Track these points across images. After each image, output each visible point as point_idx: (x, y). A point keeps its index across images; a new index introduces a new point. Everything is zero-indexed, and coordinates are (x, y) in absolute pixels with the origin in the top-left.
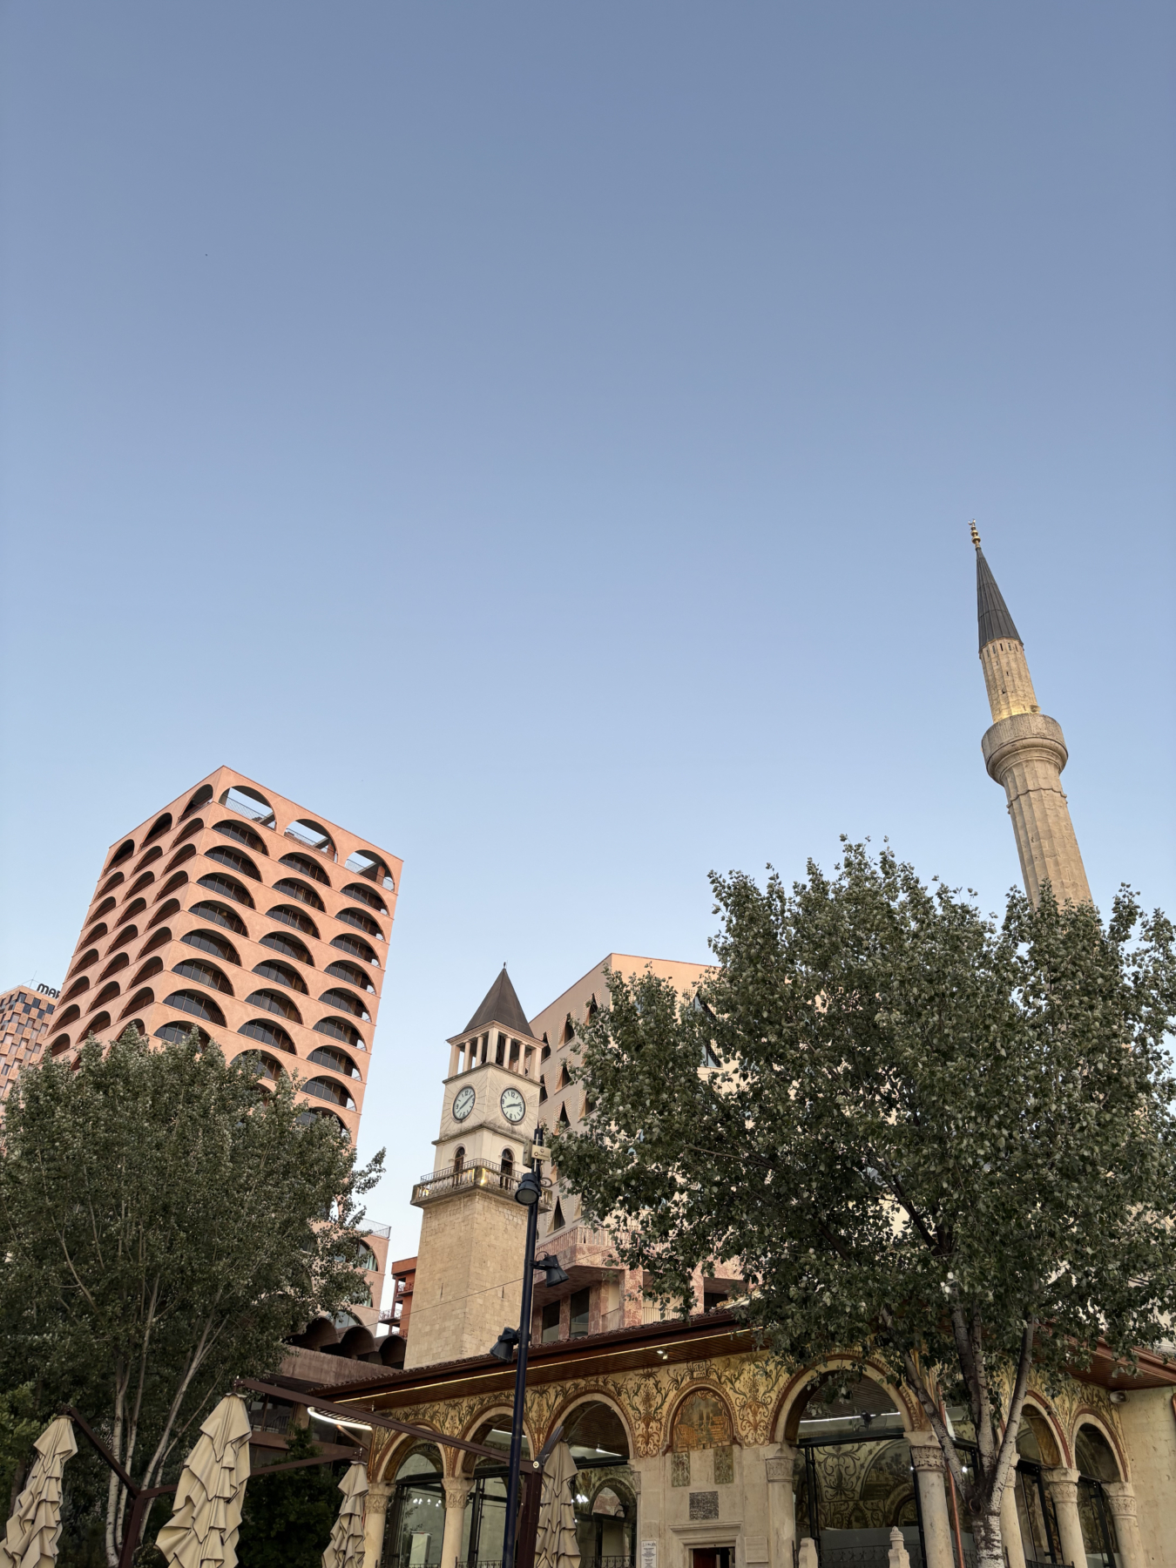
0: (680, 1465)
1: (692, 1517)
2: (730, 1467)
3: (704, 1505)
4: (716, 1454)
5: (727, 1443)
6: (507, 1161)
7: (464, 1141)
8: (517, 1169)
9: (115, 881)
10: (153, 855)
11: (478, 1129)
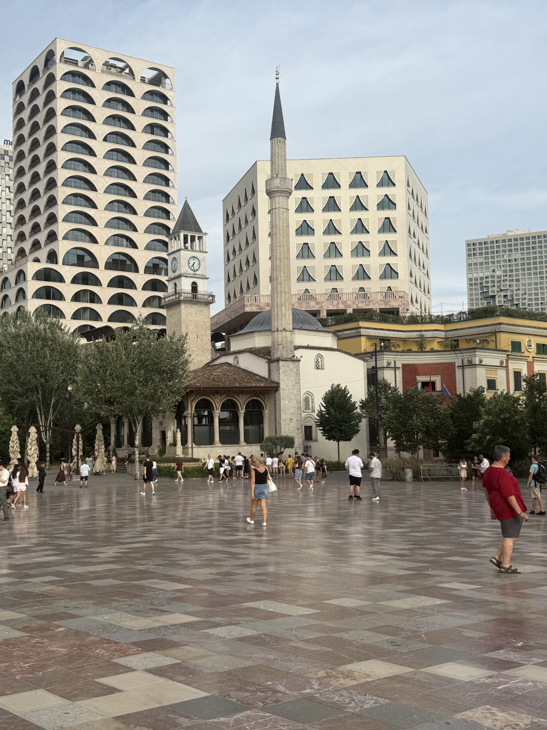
1: (160, 426)
2: (165, 416)
6: (194, 287)
7: (176, 281)
8: (199, 289)
9: (20, 108)
10: (35, 94)
11: (180, 276)
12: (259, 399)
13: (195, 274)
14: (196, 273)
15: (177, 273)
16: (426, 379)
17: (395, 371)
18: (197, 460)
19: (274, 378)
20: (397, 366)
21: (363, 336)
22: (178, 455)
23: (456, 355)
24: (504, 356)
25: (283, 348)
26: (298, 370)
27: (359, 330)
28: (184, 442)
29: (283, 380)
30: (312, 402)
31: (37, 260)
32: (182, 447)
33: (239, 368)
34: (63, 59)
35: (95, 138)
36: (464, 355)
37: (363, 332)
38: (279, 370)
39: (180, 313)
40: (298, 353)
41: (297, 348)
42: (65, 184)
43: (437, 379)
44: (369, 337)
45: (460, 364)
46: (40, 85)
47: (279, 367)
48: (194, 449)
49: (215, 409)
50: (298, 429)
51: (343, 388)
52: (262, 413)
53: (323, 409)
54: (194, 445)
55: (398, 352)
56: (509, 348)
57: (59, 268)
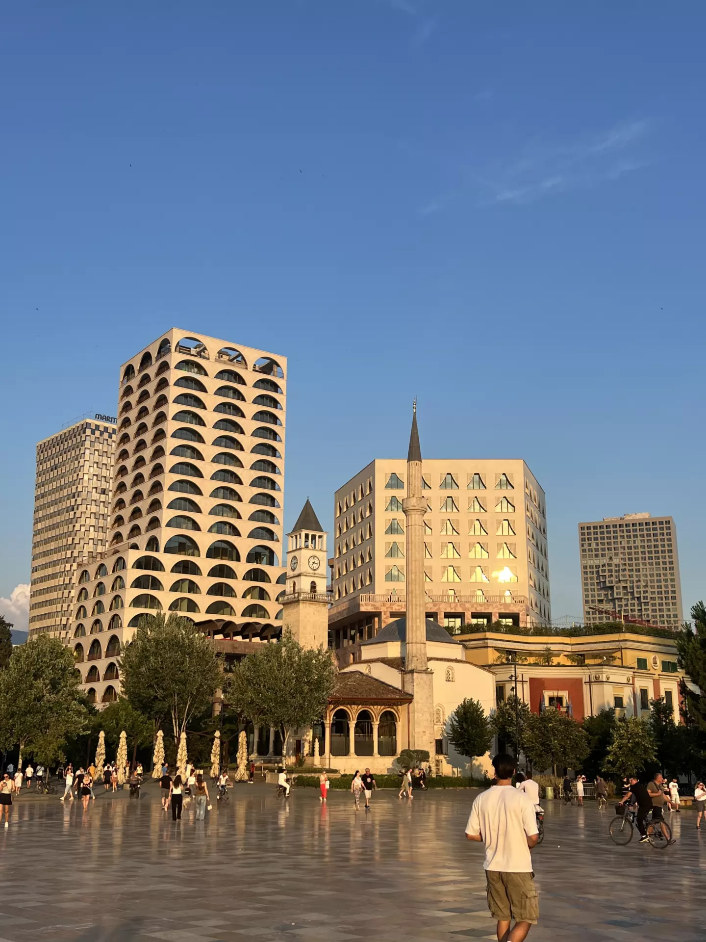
6: (313, 586)
7: (295, 580)
8: (318, 589)
9: (128, 391)
10: (146, 379)
11: (299, 575)
12: (392, 710)
13: (315, 574)
14: (316, 572)
15: (296, 572)
16: (555, 694)
17: (523, 684)
18: (335, 771)
19: (408, 689)
20: (524, 680)
21: (490, 647)
22: (316, 766)
23: (583, 671)
24: (630, 673)
25: (417, 660)
26: (431, 682)
27: (486, 641)
28: (322, 752)
29: (417, 693)
30: (443, 715)
31: (135, 547)
32: (319, 757)
33: (371, 677)
34: (178, 348)
35: (204, 425)
36: (591, 671)
37: (490, 643)
38: (413, 682)
39: (298, 612)
40: (431, 665)
41: (430, 659)
42: (173, 470)
43: (564, 694)
44: (497, 649)
45: (588, 680)
46: (152, 371)
47: (413, 679)
48: (331, 760)
49: (351, 719)
50: (431, 743)
51: (475, 703)
52: (395, 725)
53: (455, 723)
54: (331, 756)
55: (525, 665)
56: (636, 666)
57: (161, 556)
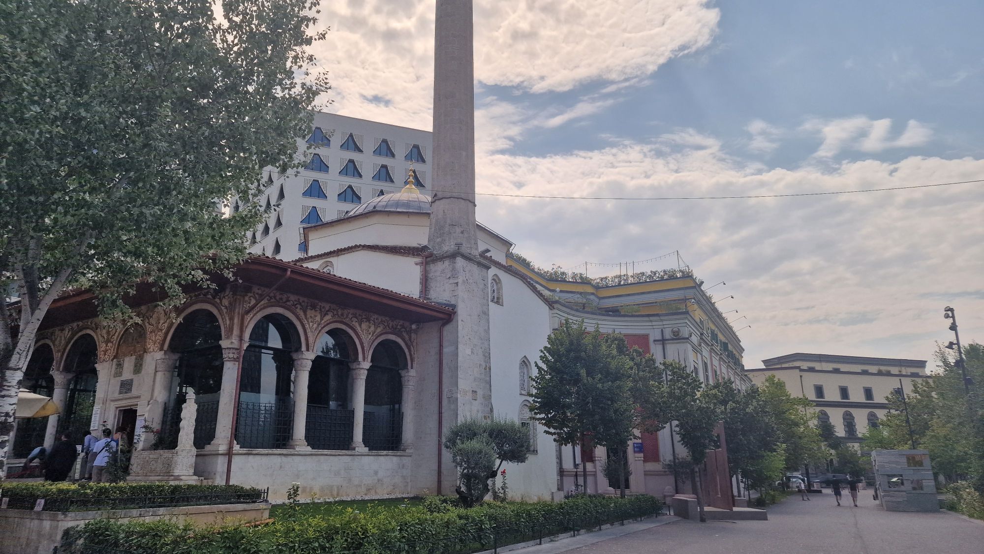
0: (120, 365)
1: (120, 393)
2: (141, 365)
3: (126, 386)
4: (136, 359)
5: (141, 352)
12: (399, 341)
19: (440, 296)
23: (650, 324)
26: (486, 286)
28: (205, 436)
32: (194, 451)
36: (665, 323)
38: (453, 279)
45: (659, 337)
48: (236, 460)
49: (304, 348)
52: (401, 377)
54: (236, 447)
